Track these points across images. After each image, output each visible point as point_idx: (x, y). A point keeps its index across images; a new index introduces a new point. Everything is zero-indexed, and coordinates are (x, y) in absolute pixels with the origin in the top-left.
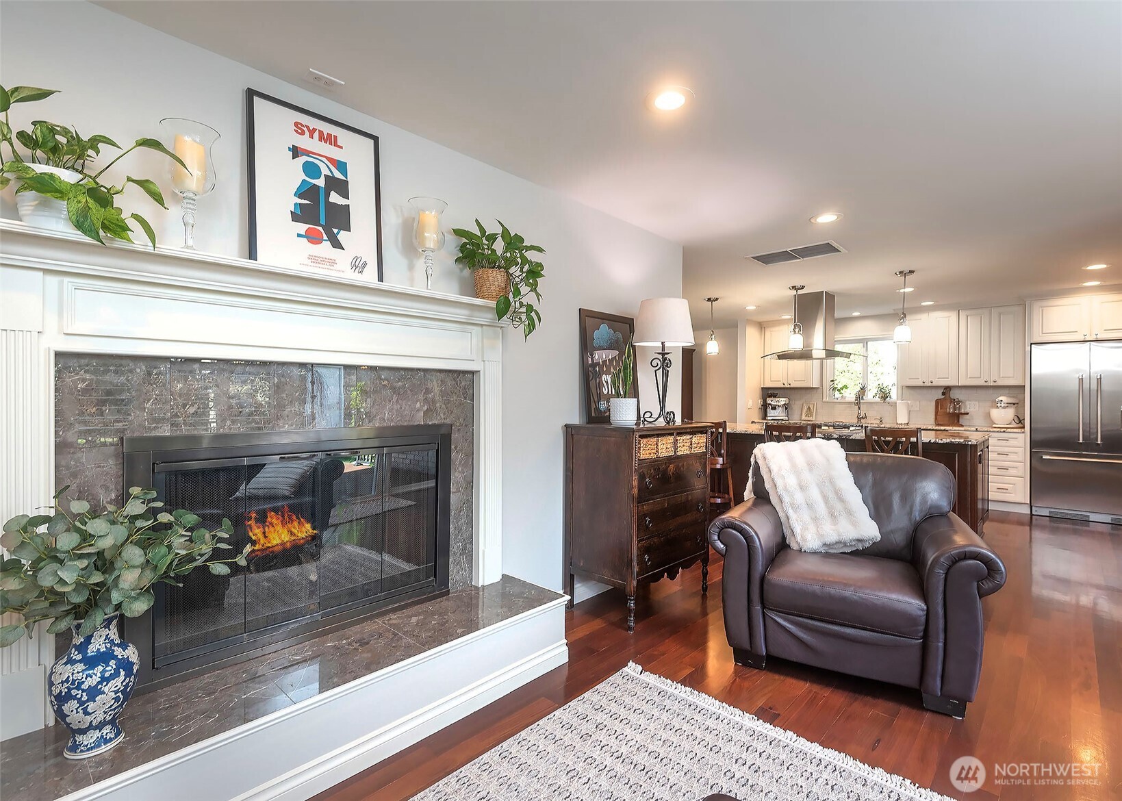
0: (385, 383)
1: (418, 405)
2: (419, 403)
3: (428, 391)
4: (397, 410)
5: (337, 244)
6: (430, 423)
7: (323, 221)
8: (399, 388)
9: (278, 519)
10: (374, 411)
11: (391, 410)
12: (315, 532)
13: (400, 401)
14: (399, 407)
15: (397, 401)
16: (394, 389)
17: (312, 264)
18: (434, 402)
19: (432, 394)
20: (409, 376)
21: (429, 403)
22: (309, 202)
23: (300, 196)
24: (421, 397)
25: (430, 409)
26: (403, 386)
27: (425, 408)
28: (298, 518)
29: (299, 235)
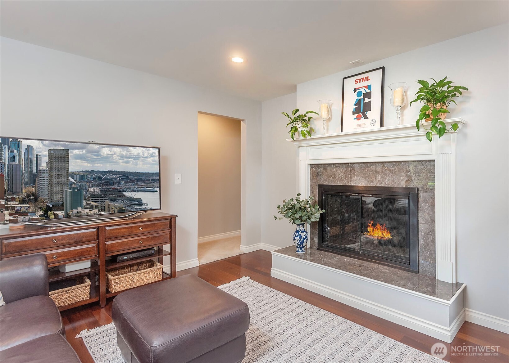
0: (386, 168)
1: (402, 178)
2: (402, 177)
3: (407, 171)
4: (392, 180)
5: (366, 117)
6: (408, 187)
7: (362, 111)
8: (393, 170)
9: (380, 227)
10: (382, 180)
11: (389, 180)
12: (391, 237)
13: (393, 176)
14: (392, 178)
15: (392, 176)
16: (390, 171)
17: (358, 128)
18: (410, 176)
19: (410, 173)
20: (397, 165)
21: (408, 177)
22: (357, 106)
23: (355, 105)
24: (403, 174)
25: (408, 179)
26: (394, 169)
27: (406, 179)
28: (387, 230)
29: (354, 119)
